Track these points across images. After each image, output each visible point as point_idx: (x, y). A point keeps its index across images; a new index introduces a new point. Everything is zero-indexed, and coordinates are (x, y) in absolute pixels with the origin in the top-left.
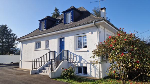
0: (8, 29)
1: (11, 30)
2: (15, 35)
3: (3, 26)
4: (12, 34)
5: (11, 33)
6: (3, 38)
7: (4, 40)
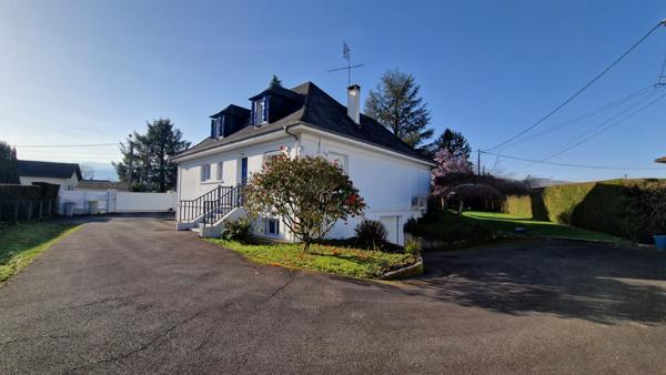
0: (173, 130)
1: (179, 133)
2: (189, 144)
3: (161, 123)
4: (183, 143)
5: (181, 141)
6: (162, 152)
7: (166, 157)
